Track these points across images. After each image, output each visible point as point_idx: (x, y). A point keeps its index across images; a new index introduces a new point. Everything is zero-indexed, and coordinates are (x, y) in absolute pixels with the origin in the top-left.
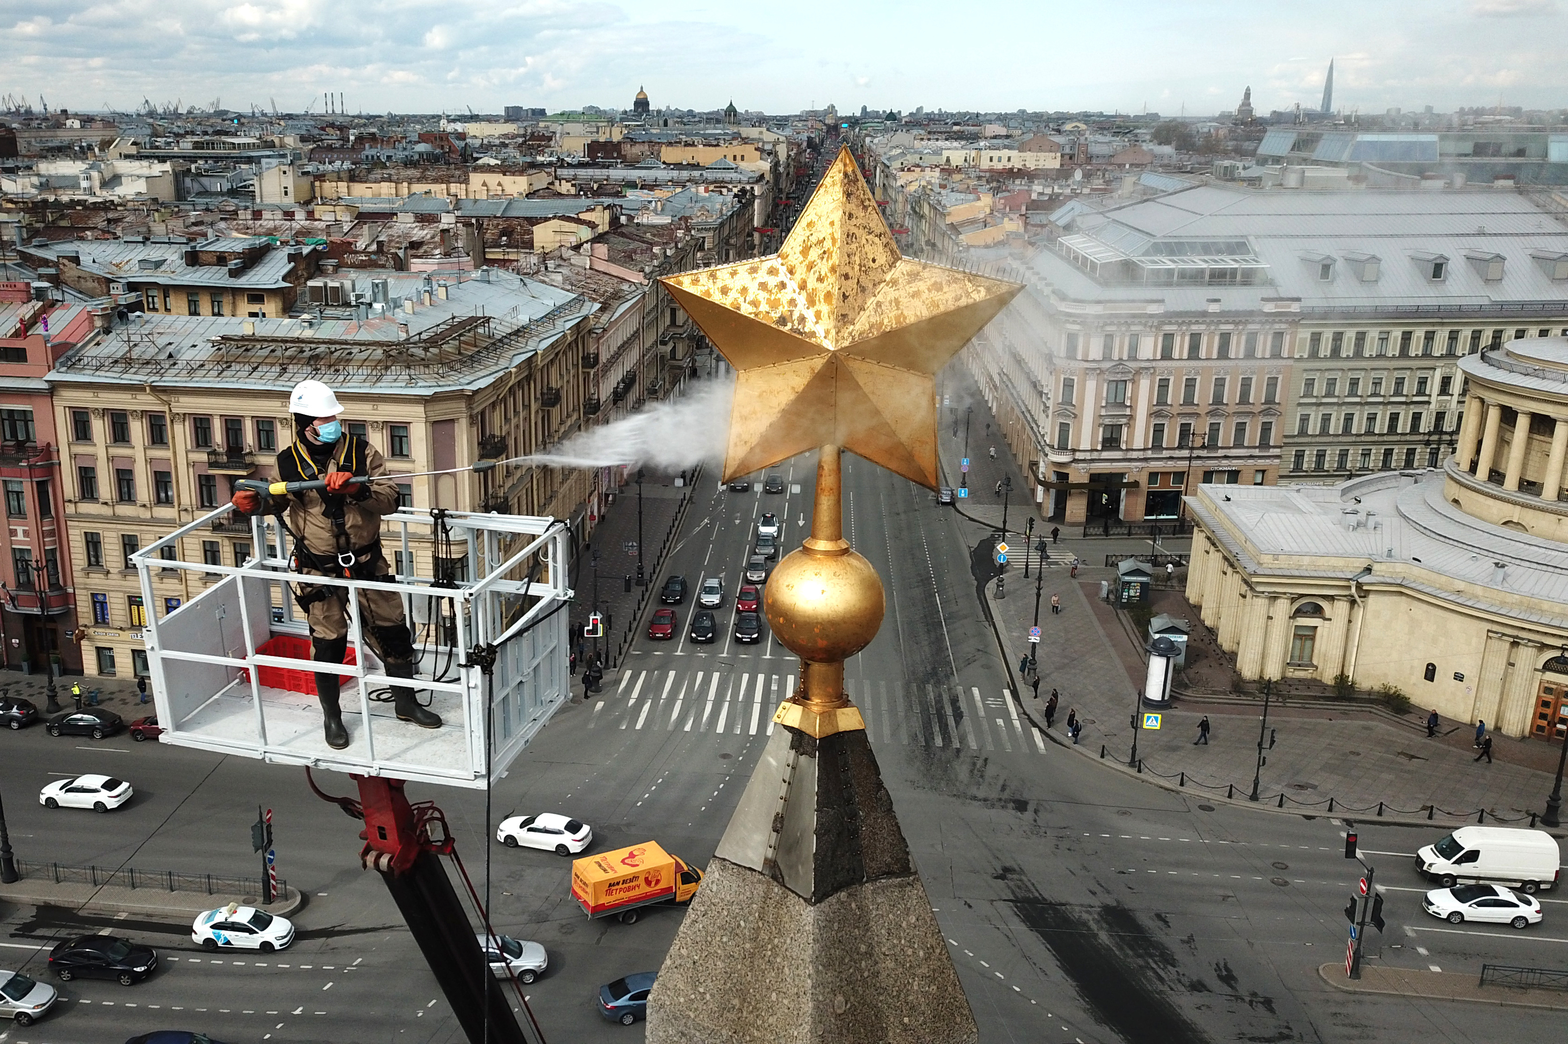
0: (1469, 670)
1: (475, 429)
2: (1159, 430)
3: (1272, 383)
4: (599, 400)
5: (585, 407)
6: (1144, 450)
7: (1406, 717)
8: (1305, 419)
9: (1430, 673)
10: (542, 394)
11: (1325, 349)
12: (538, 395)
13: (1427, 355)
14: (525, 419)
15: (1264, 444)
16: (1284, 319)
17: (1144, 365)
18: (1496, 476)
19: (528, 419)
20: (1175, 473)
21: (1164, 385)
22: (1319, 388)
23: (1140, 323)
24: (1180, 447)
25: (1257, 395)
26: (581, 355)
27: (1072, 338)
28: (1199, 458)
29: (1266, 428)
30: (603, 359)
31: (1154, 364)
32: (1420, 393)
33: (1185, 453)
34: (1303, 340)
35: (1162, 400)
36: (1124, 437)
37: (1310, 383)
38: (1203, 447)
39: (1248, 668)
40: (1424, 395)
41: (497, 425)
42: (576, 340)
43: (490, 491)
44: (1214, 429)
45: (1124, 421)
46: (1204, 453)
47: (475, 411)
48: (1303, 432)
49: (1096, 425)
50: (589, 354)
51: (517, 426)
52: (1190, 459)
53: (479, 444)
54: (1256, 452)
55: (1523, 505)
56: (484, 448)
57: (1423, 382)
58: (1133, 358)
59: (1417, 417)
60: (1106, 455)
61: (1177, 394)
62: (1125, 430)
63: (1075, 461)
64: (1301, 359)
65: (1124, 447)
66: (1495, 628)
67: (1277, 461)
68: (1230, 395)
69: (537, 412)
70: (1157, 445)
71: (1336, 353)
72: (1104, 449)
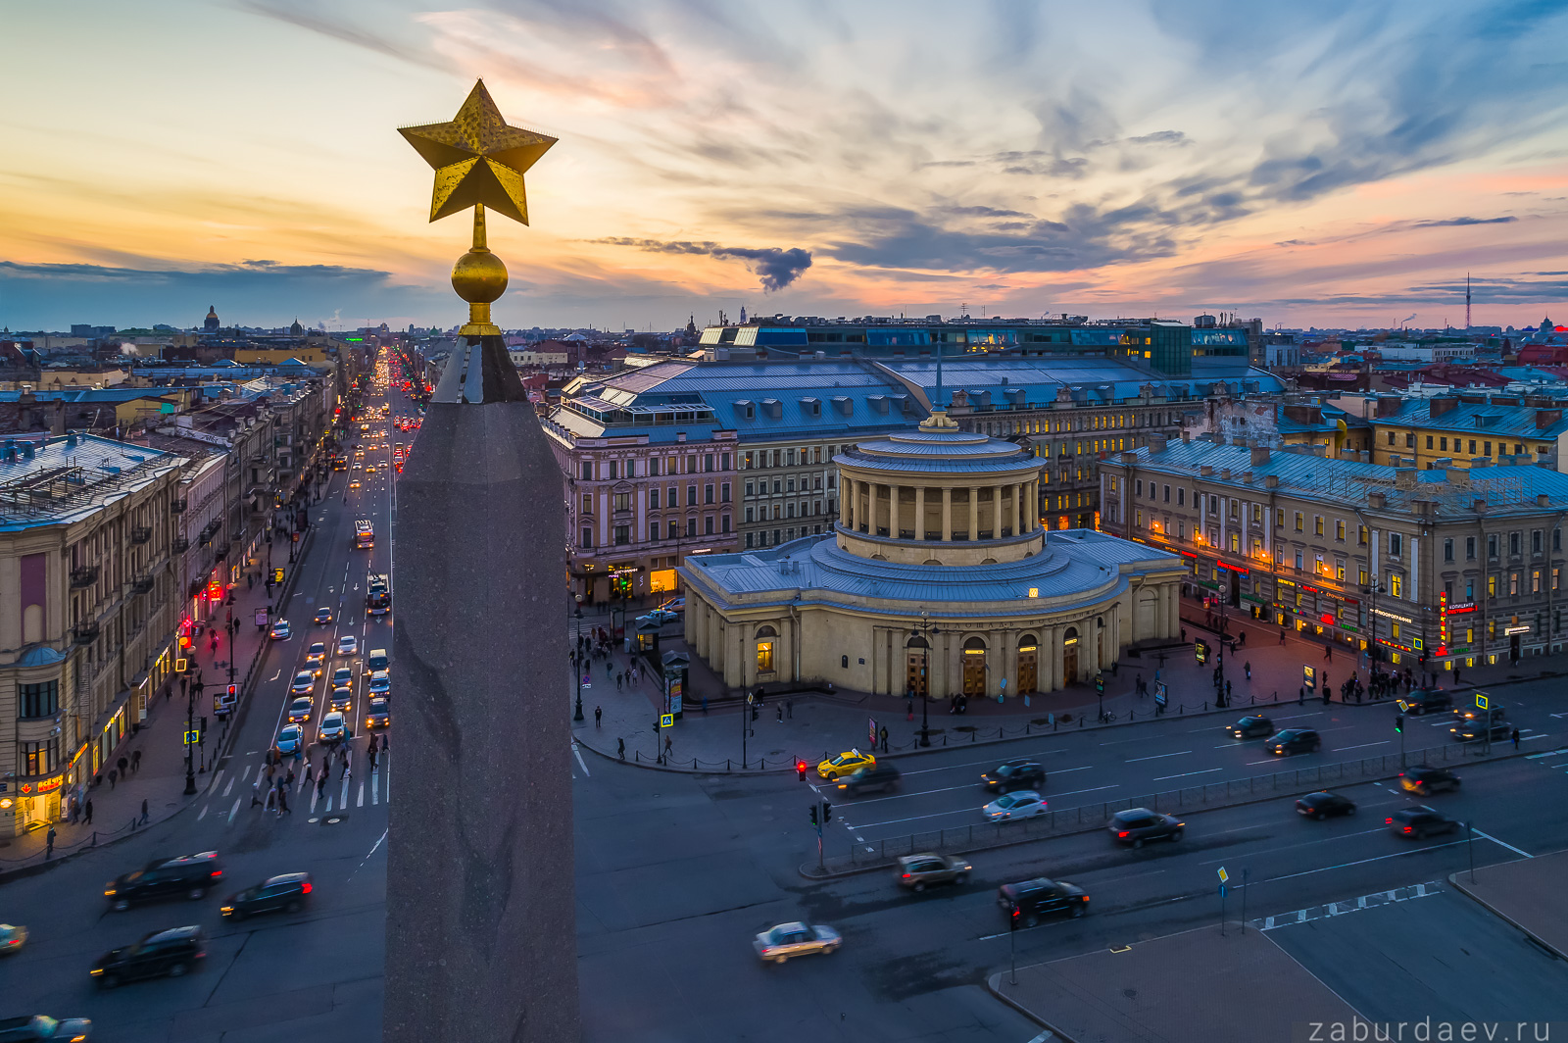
0: (867, 655)
1: (67, 560)
2: (655, 527)
3: (726, 488)
4: (187, 540)
5: (173, 547)
6: (646, 542)
7: (835, 696)
8: (750, 511)
9: (845, 663)
10: (133, 533)
11: (757, 463)
12: (129, 533)
13: (818, 463)
14: (115, 555)
15: (726, 530)
16: (728, 444)
17: (641, 480)
18: (864, 528)
19: (118, 555)
20: (669, 558)
21: (655, 494)
22: (756, 489)
23: (633, 451)
24: (670, 538)
25: (717, 496)
26: (170, 501)
27: (587, 465)
28: (683, 544)
29: (726, 519)
30: (191, 506)
31: (646, 479)
32: (817, 488)
33: (674, 542)
34: (742, 458)
35: (655, 506)
36: (631, 534)
37: (750, 487)
38: (686, 536)
39: (733, 681)
40: (820, 489)
41: (89, 558)
42: (166, 489)
43: (80, 619)
44: (692, 523)
45: (629, 522)
46: (687, 541)
47: (68, 544)
48: (750, 520)
49: (611, 527)
50: (177, 501)
51: (108, 561)
52: (678, 546)
53: (70, 574)
54: (721, 537)
55: (882, 544)
56: (75, 579)
57: (818, 481)
58: (631, 476)
59: (818, 504)
60: (619, 548)
61: (663, 500)
62: (631, 529)
63: (597, 555)
64: (742, 470)
65: (631, 541)
66: (877, 623)
67: (735, 542)
68: (701, 497)
69: (127, 549)
70: (655, 538)
71: (763, 466)
72: (618, 544)
